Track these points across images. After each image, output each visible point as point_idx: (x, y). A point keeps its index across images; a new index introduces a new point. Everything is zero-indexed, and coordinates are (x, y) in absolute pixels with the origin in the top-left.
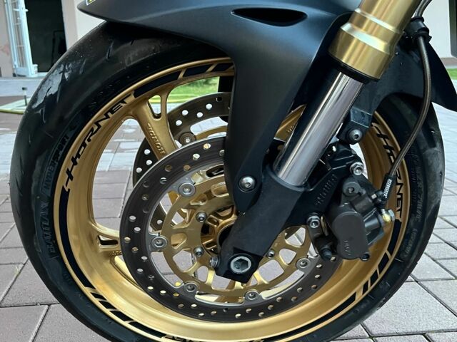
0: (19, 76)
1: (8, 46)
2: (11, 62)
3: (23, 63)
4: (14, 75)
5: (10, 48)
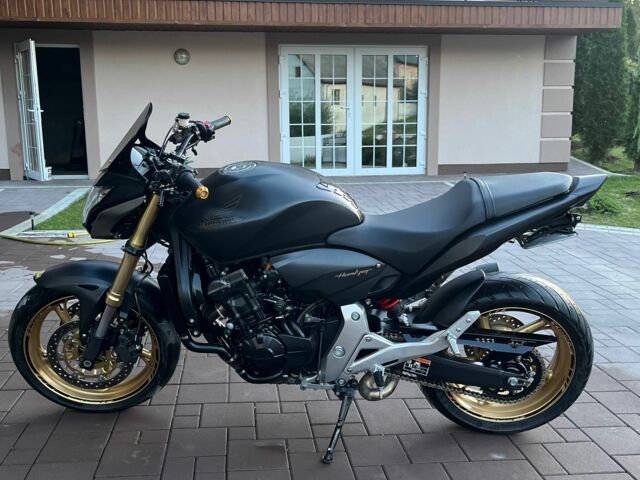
0: (31, 179)
1: (20, 146)
2: (22, 163)
3: (35, 166)
4: (25, 178)
5: (22, 149)
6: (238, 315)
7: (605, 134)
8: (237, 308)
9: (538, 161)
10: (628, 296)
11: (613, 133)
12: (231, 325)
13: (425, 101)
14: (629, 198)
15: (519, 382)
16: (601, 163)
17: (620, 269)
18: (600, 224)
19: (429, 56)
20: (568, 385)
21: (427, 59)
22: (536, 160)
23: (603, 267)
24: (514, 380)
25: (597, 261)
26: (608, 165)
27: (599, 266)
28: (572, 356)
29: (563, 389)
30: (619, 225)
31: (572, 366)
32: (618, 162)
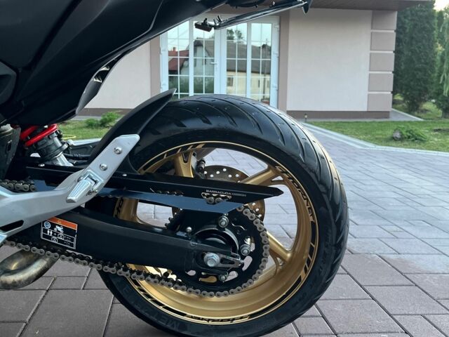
7: (419, 90)
9: (366, 110)
10: (427, 196)
11: (426, 90)
13: (277, 59)
14: (437, 133)
15: (222, 261)
16: (416, 113)
17: (423, 177)
18: (410, 148)
19: (280, 24)
20: (309, 270)
21: (278, 26)
22: (365, 109)
23: (407, 175)
24: (213, 259)
25: (402, 171)
26: (422, 115)
27: (403, 174)
28: (313, 224)
29: (303, 276)
30: (426, 149)
31: (313, 241)
32: (429, 113)
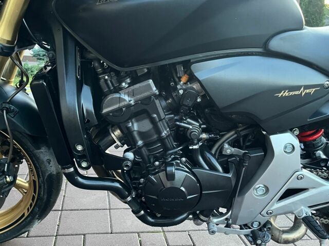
6: (140, 143)
8: (140, 133)
12: (130, 155)
